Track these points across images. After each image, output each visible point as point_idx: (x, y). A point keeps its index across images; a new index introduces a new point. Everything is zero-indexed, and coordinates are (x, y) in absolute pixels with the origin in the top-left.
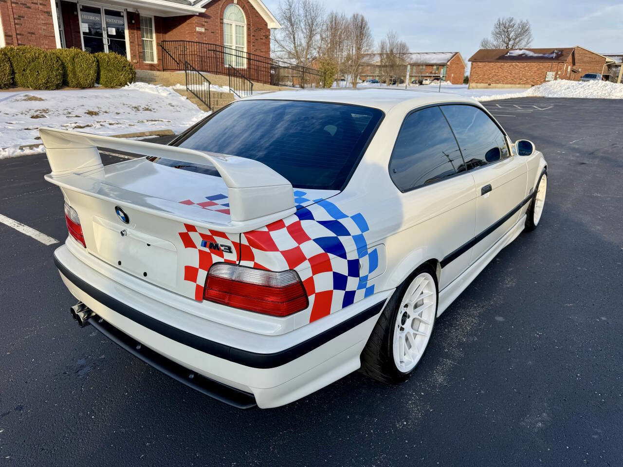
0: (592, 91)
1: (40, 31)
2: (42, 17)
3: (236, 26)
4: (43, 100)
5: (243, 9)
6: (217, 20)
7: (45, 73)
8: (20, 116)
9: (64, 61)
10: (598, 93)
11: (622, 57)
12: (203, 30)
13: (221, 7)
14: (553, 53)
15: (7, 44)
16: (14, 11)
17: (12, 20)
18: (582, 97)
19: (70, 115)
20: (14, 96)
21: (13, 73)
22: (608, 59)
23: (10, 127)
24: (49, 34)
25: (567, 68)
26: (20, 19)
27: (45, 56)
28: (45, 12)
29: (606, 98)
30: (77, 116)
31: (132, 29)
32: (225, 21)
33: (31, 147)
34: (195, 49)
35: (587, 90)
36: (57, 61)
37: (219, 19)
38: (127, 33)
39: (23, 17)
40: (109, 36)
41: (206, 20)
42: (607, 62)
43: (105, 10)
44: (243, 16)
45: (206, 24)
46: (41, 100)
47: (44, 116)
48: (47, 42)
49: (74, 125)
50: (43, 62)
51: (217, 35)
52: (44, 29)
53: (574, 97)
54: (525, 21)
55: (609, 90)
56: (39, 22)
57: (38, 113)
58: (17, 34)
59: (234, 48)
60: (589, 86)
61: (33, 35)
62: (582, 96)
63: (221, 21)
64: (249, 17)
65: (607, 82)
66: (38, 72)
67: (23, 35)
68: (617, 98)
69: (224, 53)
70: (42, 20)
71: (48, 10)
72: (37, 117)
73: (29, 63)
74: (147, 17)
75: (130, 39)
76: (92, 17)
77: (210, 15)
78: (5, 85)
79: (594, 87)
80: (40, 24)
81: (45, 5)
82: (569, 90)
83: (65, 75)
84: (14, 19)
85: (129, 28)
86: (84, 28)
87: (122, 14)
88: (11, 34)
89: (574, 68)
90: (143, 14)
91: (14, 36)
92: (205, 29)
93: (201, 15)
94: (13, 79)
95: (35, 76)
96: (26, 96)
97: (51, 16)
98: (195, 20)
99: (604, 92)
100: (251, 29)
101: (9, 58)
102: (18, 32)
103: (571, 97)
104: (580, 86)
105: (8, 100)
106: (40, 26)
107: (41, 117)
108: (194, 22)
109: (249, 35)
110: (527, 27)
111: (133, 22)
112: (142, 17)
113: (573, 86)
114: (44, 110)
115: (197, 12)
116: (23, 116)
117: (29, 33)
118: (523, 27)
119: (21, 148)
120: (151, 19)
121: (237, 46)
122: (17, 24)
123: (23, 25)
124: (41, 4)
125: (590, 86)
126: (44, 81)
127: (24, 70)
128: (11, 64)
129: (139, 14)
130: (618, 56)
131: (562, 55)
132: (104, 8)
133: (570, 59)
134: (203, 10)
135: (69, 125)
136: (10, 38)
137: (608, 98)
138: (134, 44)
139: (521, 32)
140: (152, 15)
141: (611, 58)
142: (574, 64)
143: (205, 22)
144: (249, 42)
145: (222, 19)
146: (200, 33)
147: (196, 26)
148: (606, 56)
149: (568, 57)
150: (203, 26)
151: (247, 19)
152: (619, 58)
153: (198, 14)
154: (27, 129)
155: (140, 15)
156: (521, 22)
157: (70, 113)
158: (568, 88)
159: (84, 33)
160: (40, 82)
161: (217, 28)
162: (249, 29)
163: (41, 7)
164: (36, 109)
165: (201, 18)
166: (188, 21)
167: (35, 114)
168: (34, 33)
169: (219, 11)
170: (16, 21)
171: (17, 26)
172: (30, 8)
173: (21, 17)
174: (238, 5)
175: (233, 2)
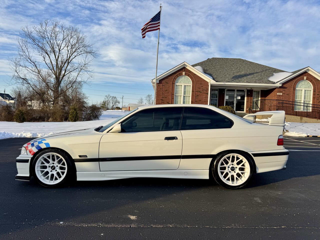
2: (205, 95)
3: (305, 90)
5: (311, 81)
6: (291, 89)
12: (281, 94)
13: (294, 82)
32: (297, 89)
34: (276, 103)
38: (246, 98)
39: (198, 96)
40: (237, 100)
41: (284, 89)
43: (237, 90)
44: (311, 85)
45: (283, 91)
51: (291, 96)
52: (205, 99)
56: (203, 97)
59: (302, 102)
61: (200, 101)
63: (294, 89)
64: (315, 85)
67: (197, 101)
69: (294, 105)
71: (207, 92)
74: (257, 91)
75: (247, 100)
76: (231, 93)
77: (287, 87)
81: (207, 91)
85: (247, 96)
86: (226, 98)
87: (244, 91)
91: (194, 102)
92: (283, 94)
97: (208, 94)
98: (277, 90)
100: (316, 91)
106: (203, 98)
109: (314, 94)
111: (249, 93)
112: (254, 91)
121: (305, 100)
122: (196, 98)
129: (252, 90)
132: (236, 89)
134: (281, 85)
138: (248, 103)
140: (260, 90)
144: (314, 98)
145: (295, 88)
146: (280, 96)
147: (277, 93)
150: (281, 92)
151: (313, 86)
153: (279, 87)
159: (226, 99)
161: (291, 92)
162: (314, 91)
163: (205, 92)
166: (274, 91)
168: (201, 101)
169: (293, 85)
170: (196, 97)
171: (196, 99)
172: (201, 92)
173: (197, 95)
174: (307, 81)
175: (303, 79)
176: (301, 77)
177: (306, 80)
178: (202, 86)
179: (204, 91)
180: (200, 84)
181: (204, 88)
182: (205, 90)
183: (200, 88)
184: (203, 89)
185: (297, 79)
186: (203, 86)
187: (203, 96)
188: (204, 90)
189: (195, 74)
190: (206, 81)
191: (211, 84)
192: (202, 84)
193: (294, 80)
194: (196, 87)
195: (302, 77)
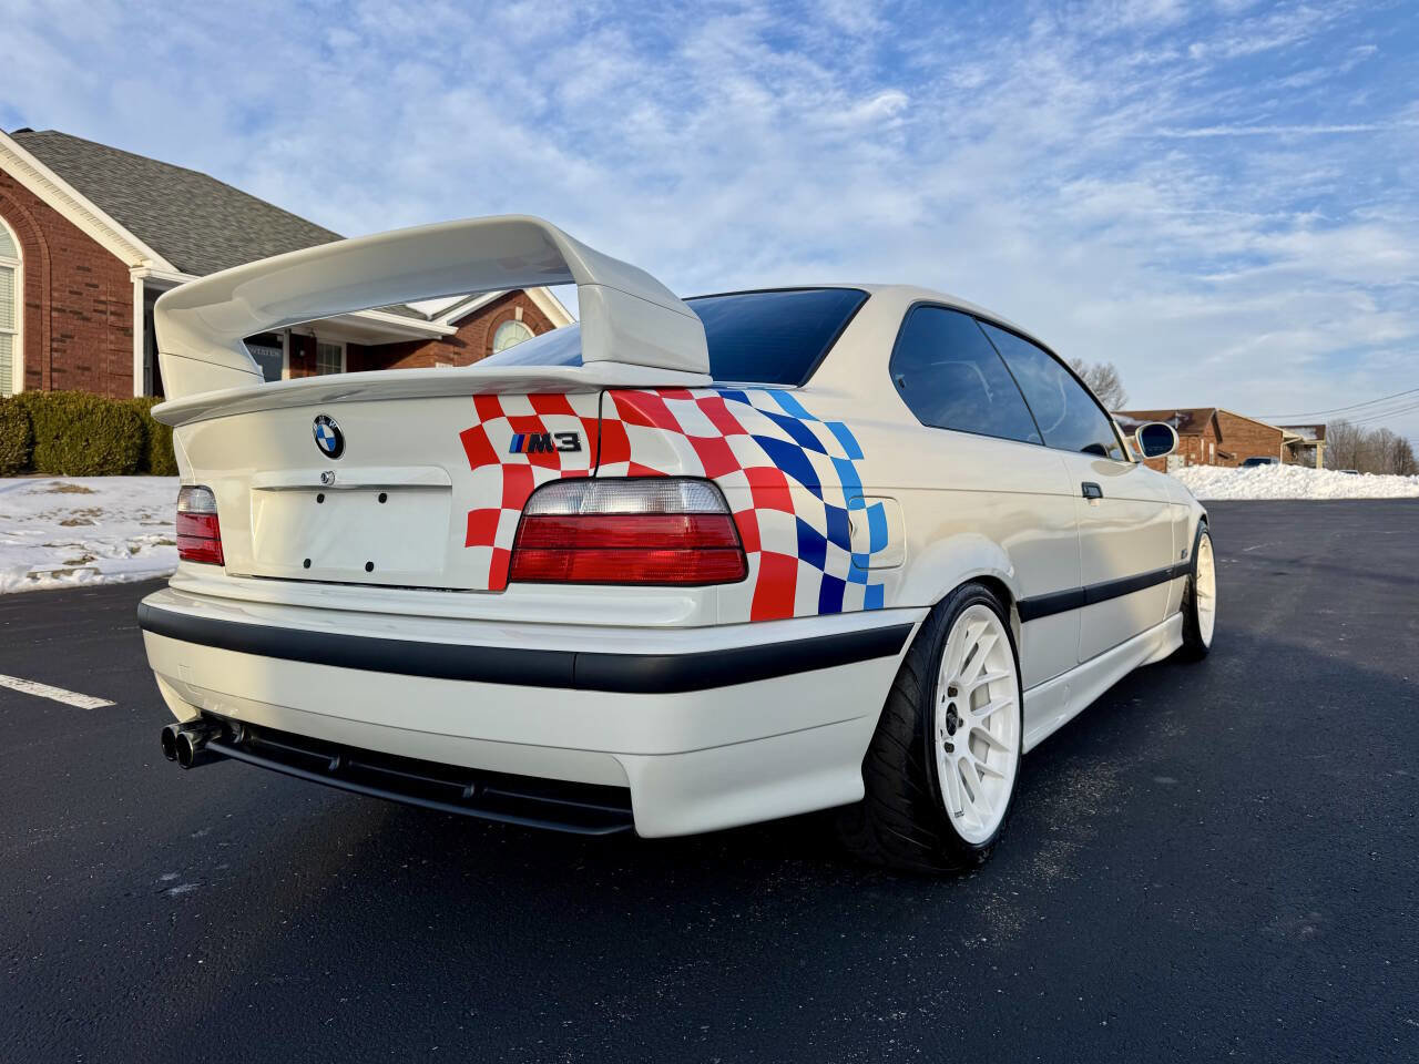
0: (1268, 484)
1: (103, 365)
2: (112, 337)
4: (91, 492)
5: (533, 330)
6: (478, 350)
7: (101, 443)
8: (36, 521)
9: (147, 421)
10: (1280, 488)
11: (1314, 430)
13: (489, 325)
14: (1173, 418)
15: (28, 387)
16: (55, 325)
17: (47, 343)
18: (1250, 498)
19: (148, 521)
20: (29, 483)
21: (31, 442)
22: (1287, 434)
23: (10, 542)
24: (121, 372)
25: (1207, 447)
26: (63, 341)
27: (108, 410)
28: (119, 329)
29: (1299, 497)
30: (163, 523)
31: (297, 368)
33: (55, 574)
35: (1257, 484)
36: (133, 420)
37: (484, 348)
39: (72, 337)
41: (456, 349)
42: (1286, 439)
45: (456, 357)
46: (86, 491)
47: (89, 523)
48: (113, 386)
49: (155, 539)
50: (102, 420)
52: (112, 362)
53: (1233, 497)
54: (1104, 365)
55: (1302, 482)
56: (103, 346)
57: (77, 516)
58: (52, 370)
60: (1259, 475)
61: (86, 373)
62: (1249, 495)
65: (1295, 467)
66: (87, 440)
67: (64, 371)
68: (1322, 497)
70: (111, 343)
71: (127, 324)
72: (74, 523)
73: (71, 422)
74: (331, 346)
77: (465, 340)
78: (9, 467)
79: (1270, 478)
80: (104, 351)
81: (120, 315)
82: (1219, 484)
83: (144, 449)
84: (52, 340)
85: (293, 366)
87: (279, 339)
88: (39, 369)
89: (1221, 447)
90: (323, 338)
91: (46, 373)
93: (447, 339)
94: (29, 455)
95: (80, 448)
96: (55, 484)
97: (132, 335)
98: (433, 348)
99: (1292, 487)
101: (29, 413)
102: (55, 366)
103: (1227, 498)
104: (1242, 476)
105: (13, 491)
106: (103, 356)
107: (81, 524)
108: (432, 353)
110: (1112, 376)
111: (302, 353)
112: (321, 344)
113: (1227, 477)
114: (91, 512)
115: (438, 334)
116: (43, 522)
117: (79, 368)
118: (1104, 378)
119: (34, 577)
120: (340, 349)
122: (56, 350)
123: (69, 352)
124: (112, 313)
125: (1263, 476)
126: (96, 459)
127: (57, 437)
128: (31, 424)
129: (315, 339)
130: (1306, 427)
131: (1191, 422)
133: (1209, 429)
134: (452, 330)
135: (145, 538)
136: (36, 377)
137: (1304, 497)
139: (1100, 385)
140: (342, 341)
141: (1292, 430)
142: (1219, 439)
143: (456, 353)
145: (490, 349)
147: (435, 361)
148: (1281, 427)
149: (1203, 424)
150: (448, 360)
152: (1309, 430)
153: (440, 338)
154: (49, 546)
155: (319, 341)
156: (1099, 367)
157: (148, 517)
158: (1216, 482)
160: (89, 461)
163: (112, 318)
164: (75, 508)
165: (445, 345)
166: (418, 353)
167: (71, 518)
168: (88, 369)
169: (485, 334)
170: (55, 345)
171: (55, 355)
172: (88, 320)
173: (67, 336)
174: (524, 325)
175: (513, 317)
176: (507, 306)
177: (523, 321)
178: (88, 280)
179: (104, 312)
180: (79, 268)
181: (103, 298)
182: (113, 309)
183: (76, 293)
184: (95, 301)
185: (495, 313)
186: (96, 282)
187: (104, 341)
188: (102, 307)
189: (41, 203)
190: (114, 259)
191: (146, 280)
192: (89, 270)
193: (487, 317)
194: (55, 285)
195: (511, 307)
